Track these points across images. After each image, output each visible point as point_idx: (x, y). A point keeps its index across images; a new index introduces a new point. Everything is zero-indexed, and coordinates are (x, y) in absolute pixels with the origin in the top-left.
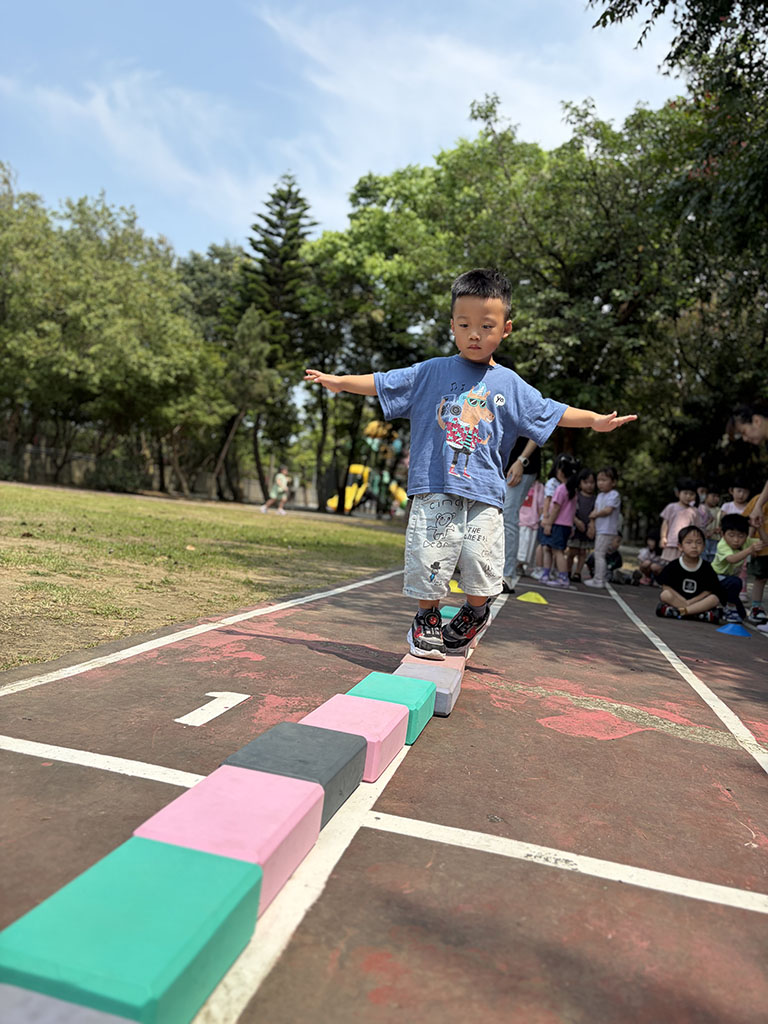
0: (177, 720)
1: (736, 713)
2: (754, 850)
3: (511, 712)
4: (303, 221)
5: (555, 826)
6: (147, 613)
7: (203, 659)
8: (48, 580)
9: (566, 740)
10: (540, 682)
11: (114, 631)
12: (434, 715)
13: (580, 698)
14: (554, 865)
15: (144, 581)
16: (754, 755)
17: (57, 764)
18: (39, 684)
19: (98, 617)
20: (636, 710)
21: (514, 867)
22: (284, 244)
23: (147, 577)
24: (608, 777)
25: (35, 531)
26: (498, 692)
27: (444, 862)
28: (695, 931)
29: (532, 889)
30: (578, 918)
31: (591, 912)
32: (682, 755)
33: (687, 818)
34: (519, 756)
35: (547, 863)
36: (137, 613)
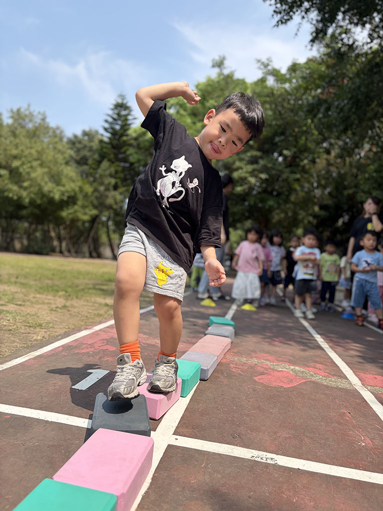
0: (73, 387)
1: (351, 369)
2: (363, 446)
3: (240, 374)
4: (129, 117)
5: (265, 438)
6: (56, 325)
7: (84, 351)
8: (4, 308)
9: (269, 389)
10: (254, 356)
11: (39, 336)
13: (274, 364)
14: (266, 462)
15: (53, 306)
16: (361, 392)
17: (12, 416)
19: (31, 328)
20: (302, 370)
21: (246, 464)
22: (121, 129)
23: (55, 304)
24: (290, 409)
26: (234, 363)
27: (211, 463)
28: (336, 495)
29: (255, 475)
30: (279, 491)
31: (285, 487)
32: (325, 394)
33: (330, 430)
34: (246, 399)
35: (262, 461)
36: (51, 325)
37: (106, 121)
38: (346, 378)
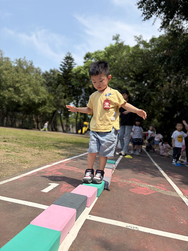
0: (41, 191)
1: (178, 187)
2: (182, 224)
3: (123, 188)
4: (73, 64)
5: (133, 218)
6: (34, 162)
7: (48, 174)
8: (10, 153)
9: (136, 195)
10: (130, 179)
11: (26, 167)
12: (104, 189)
13: (140, 184)
14: (133, 229)
15: (33, 153)
16: (182, 198)
17: (12, 203)
18: (8, 181)
19: (22, 163)
20: (154, 187)
21: (123, 230)
22: (68, 69)
23: (34, 152)
24: (146, 205)
25: (7, 140)
26: (120, 182)
27: (106, 228)
28: (167, 246)
29: (127, 235)
30: (139, 243)
31: (142, 241)
32: (164, 199)
33: (166, 216)
34: (125, 199)
35: (131, 228)
36: (32, 162)
37: (61, 65)
38: (175, 191)
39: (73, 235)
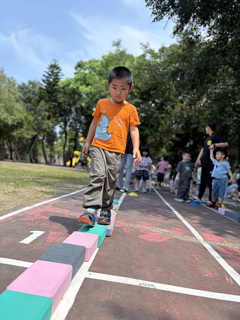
0: (20, 242)
1: (197, 231)
2: (207, 277)
3: (130, 234)
4: (59, 74)
5: (147, 273)
6: (8, 203)
7: (28, 219)
9: (148, 243)
10: (138, 223)
12: (106, 236)
13: (151, 228)
14: (148, 287)
15: (6, 191)
16: (203, 245)
20: (168, 231)
21: (136, 289)
22: (53, 81)
23: (8, 190)
24: (162, 255)
26: (125, 227)
27: (113, 289)
28: (193, 306)
29: (142, 296)
30: (157, 305)
31: (161, 303)
32: (183, 246)
33: (187, 267)
34: (134, 249)
35: (146, 286)
36: (4, 203)
37: (44, 76)
38: (195, 236)
39: (68, 301)
